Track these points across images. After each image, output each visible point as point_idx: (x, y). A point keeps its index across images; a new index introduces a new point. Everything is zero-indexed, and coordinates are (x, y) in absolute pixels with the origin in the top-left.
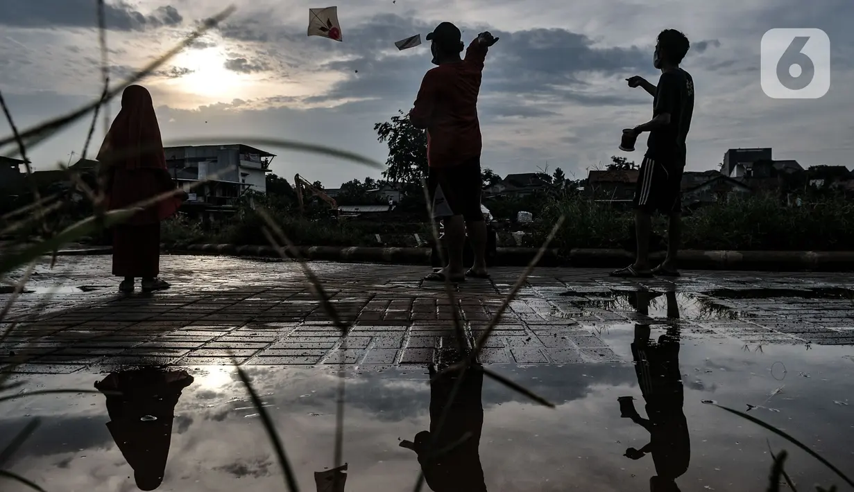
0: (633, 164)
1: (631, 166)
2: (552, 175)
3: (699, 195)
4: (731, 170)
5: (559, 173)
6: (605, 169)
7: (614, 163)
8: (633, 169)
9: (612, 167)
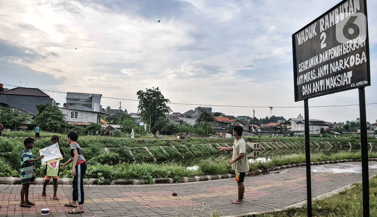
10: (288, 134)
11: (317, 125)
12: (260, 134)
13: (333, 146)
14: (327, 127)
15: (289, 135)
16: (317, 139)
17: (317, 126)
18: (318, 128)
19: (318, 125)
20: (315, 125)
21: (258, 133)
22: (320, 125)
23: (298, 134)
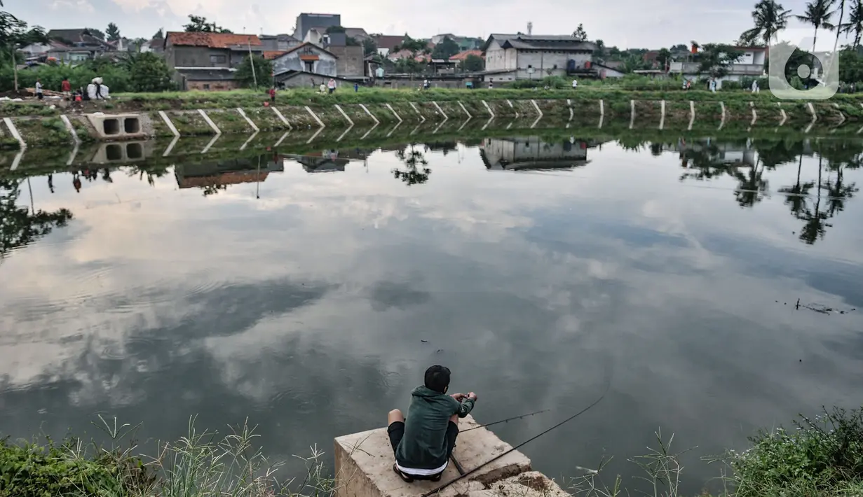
0: (214, 25)
1: (212, 29)
2: (104, 32)
3: (286, 62)
4: (304, 35)
5: (112, 29)
6: (183, 30)
7: (193, 23)
8: (215, 31)
9: (190, 29)
10: (467, 80)
11: (555, 51)
12: (382, 82)
13: (544, 115)
14: (588, 58)
15: (470, 84)
16: (498, 93)
17: (557, 53)
18: (558, 61)
19: (559, 51)
20: (550, 51)
21: (377, 81)
22: (564, 51)
23: (496, 79)
